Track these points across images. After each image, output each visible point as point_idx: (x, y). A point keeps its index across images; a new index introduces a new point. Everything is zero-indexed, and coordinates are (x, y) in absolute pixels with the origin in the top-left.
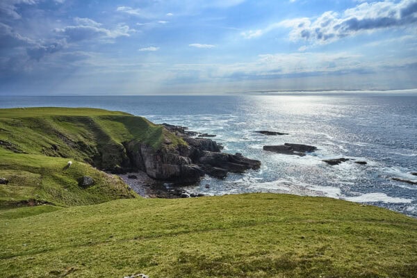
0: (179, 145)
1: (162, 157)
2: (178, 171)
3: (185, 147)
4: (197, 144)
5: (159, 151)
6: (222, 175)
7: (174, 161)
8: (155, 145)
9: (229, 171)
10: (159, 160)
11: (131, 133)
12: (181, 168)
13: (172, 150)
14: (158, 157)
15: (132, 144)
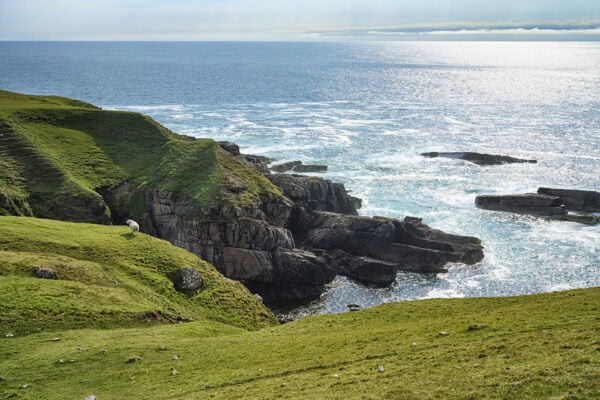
0: (264, 195)
1: (223, 227)
2: (270, 267)
3: (276, 201)
4: (301, 191)
5: (215, 213)
6: (384, 278)
7: (255, 240)
8: (202, 194)
9: (402, 268)
10: (217, 237)
11: (116, 162)
12: (274, 260)
13: (248, 209)
14: (213, 228)
15: (125, 192)
